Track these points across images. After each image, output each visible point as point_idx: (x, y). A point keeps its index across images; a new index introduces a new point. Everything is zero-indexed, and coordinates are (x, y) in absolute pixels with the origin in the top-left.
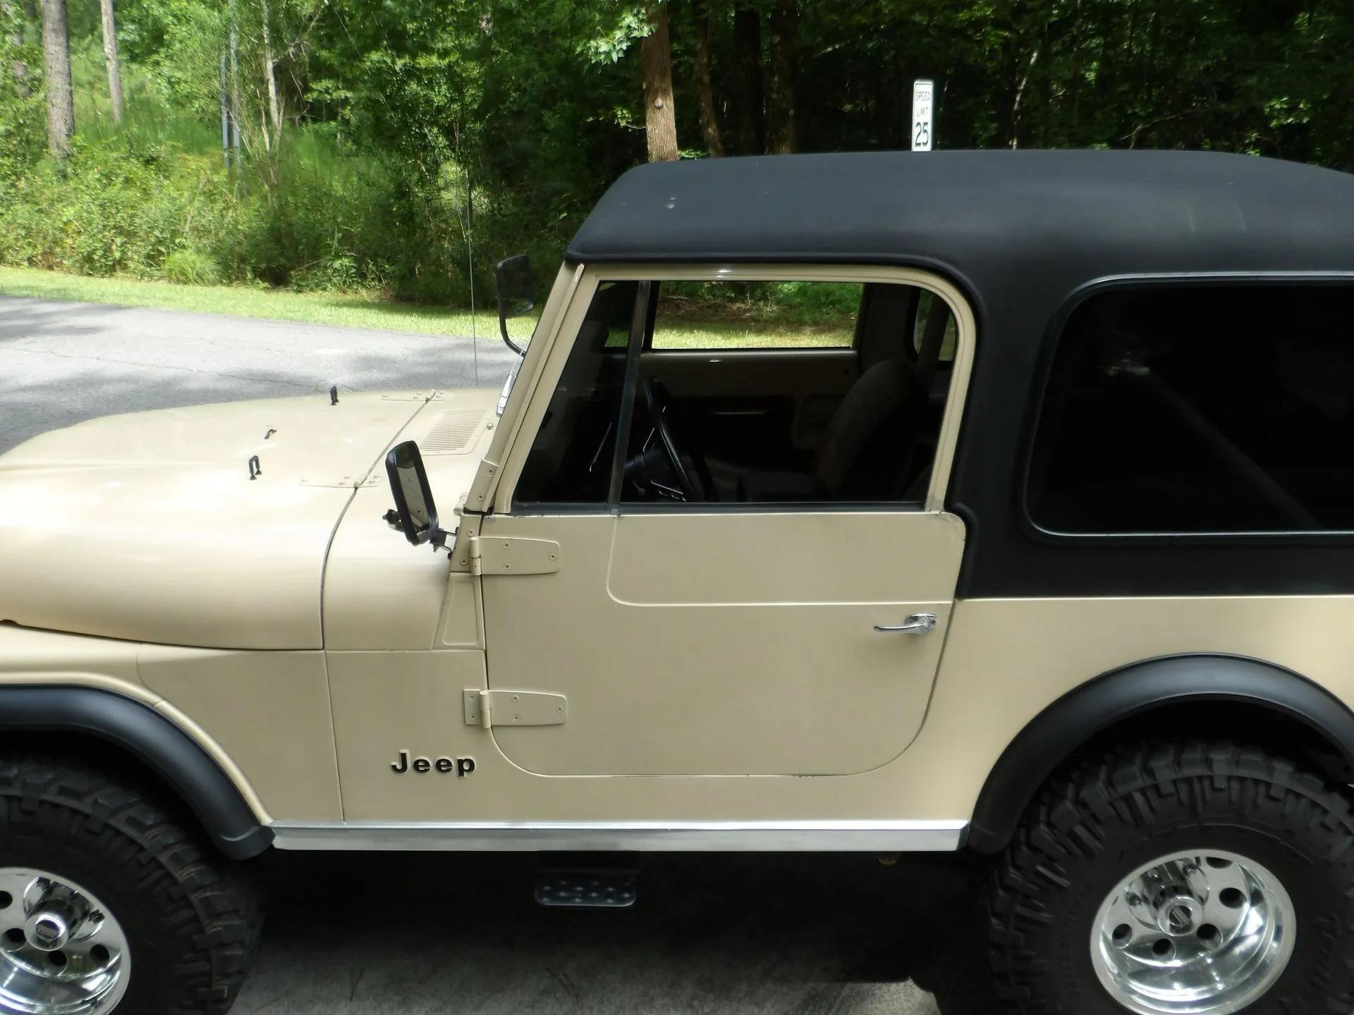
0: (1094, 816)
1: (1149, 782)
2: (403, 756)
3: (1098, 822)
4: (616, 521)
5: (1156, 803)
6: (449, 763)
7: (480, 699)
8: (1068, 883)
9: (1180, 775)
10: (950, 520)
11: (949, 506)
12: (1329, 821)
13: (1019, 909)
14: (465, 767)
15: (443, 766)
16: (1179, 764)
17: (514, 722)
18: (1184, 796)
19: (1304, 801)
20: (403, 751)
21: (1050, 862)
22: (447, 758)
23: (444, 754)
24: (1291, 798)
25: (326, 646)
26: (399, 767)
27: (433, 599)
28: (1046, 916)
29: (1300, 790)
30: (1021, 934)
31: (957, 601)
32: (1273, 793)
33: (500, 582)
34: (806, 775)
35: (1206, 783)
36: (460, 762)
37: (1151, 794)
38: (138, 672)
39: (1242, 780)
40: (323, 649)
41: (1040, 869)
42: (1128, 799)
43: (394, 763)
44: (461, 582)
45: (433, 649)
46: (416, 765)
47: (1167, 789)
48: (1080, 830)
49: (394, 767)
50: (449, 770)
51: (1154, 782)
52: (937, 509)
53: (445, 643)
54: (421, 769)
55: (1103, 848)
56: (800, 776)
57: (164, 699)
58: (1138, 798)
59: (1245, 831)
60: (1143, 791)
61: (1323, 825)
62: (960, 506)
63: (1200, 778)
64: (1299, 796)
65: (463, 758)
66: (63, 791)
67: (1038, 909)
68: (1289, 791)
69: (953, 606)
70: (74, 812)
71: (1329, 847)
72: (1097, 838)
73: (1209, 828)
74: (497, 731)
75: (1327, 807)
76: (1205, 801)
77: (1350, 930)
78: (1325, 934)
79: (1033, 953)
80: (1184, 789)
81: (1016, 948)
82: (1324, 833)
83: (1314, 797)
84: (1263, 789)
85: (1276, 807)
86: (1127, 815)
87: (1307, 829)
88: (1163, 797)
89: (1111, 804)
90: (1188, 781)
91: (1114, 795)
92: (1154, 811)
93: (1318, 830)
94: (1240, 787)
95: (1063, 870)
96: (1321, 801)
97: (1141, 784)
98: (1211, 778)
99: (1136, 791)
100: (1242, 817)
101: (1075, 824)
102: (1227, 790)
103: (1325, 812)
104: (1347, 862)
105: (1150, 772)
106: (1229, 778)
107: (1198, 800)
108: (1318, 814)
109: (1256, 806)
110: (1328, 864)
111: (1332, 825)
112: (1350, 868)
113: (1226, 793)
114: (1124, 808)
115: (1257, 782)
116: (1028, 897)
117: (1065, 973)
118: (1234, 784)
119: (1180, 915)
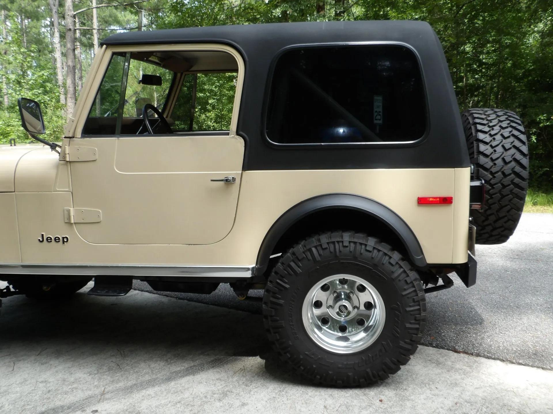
0: (297, 258)
1: (318, 244)
2: (43, 235)
3: (300, 260)
4: (117, 140)
5: (321, 252)
6: (59, 239)
7: (69, 211)
8: (289, 286)
9: (330, 241)
10: (238, 139)
11: (238, 134)
12: (392, 261)
13: (272, 299)
14: (65, 240)
15: (57, 240)
16: (331, 238)
17: (83, 221)
18: (332, 249)
19: (381, 253)
20: (42, 233)
21: (282, 278)
22: (58, 236)
23: (57, 235)
24: (375, 251)
25: (15, 191)
26: (41, 240)
27: (53, 172)
28: (282, 302)
29: (380, 248)
30: (273, 310)
31: (243, 172)
32: (368, 248)
33: (76, 164)
34: (191, 245)
35: (341, 244)
36: (63, 238)
37: (319, 248)
39: (355, 243)
40: (14, 192)
41: (278, 281)
42: (310, 250)
43: (39, 238)
44: (63, 164)
45: (53, 192)
46: (47, 239)
47: (325, 246)
48: (292, 264)
49: (39, 240)
50: (59, 241)
51: (320, 244)
52: (233, 135)
53: (57, 189)
54: (49, 241)
55: (301, 271)
56: (189, 245)
58: (314, 249)
59: (358, 265)
60: (316, 247)
61: (390, 263)
62: (241, 133)
63: (338, 242)
64: (379, 251)
65: (64, 236)
67: (278, 298)
68: (374, 248)
69: (242, 173)
71: (393, 272)
72: (299, 267)
73: (343, 263)
74: (77, 225)
75: (391, 256)
76: (340, 251)
77: (406, 310)
78: (396, 312)
79: (278, 318)
80: (332, 246)
81: (271, 316)
82: (390, 266)
83: (386, 252)
84: (363, 247)
85: (369, 254)
86: (310, 257)
87: (383, 264)
88: (324, 249)
89: (304, 252)
90: (333, 243)
91: (305, 249)
92: (320, 255)
93: (387, 265)
94: (354, 246)
95: (287, 281)
96: (389, 253)
97: (316, 244)
98: (342, 242)
99: (313, 247)
100: (355, 258)
101: (291, 262)
102: (349, 247)
103: (390, 258)
104: (401, 279)
105: (319, 240)
106: (350, 242)
107: (337, 251)
108: (387, 258)
109: (361, 254)
110: (393, 280)
111: (394, 263)
112: (403, 282)
113: (349, 248)
114: (309, 254)
115: (361, 244)
116: (274, 293)
117: (291, 328)
118: (352, 244)
119: (343, 309)
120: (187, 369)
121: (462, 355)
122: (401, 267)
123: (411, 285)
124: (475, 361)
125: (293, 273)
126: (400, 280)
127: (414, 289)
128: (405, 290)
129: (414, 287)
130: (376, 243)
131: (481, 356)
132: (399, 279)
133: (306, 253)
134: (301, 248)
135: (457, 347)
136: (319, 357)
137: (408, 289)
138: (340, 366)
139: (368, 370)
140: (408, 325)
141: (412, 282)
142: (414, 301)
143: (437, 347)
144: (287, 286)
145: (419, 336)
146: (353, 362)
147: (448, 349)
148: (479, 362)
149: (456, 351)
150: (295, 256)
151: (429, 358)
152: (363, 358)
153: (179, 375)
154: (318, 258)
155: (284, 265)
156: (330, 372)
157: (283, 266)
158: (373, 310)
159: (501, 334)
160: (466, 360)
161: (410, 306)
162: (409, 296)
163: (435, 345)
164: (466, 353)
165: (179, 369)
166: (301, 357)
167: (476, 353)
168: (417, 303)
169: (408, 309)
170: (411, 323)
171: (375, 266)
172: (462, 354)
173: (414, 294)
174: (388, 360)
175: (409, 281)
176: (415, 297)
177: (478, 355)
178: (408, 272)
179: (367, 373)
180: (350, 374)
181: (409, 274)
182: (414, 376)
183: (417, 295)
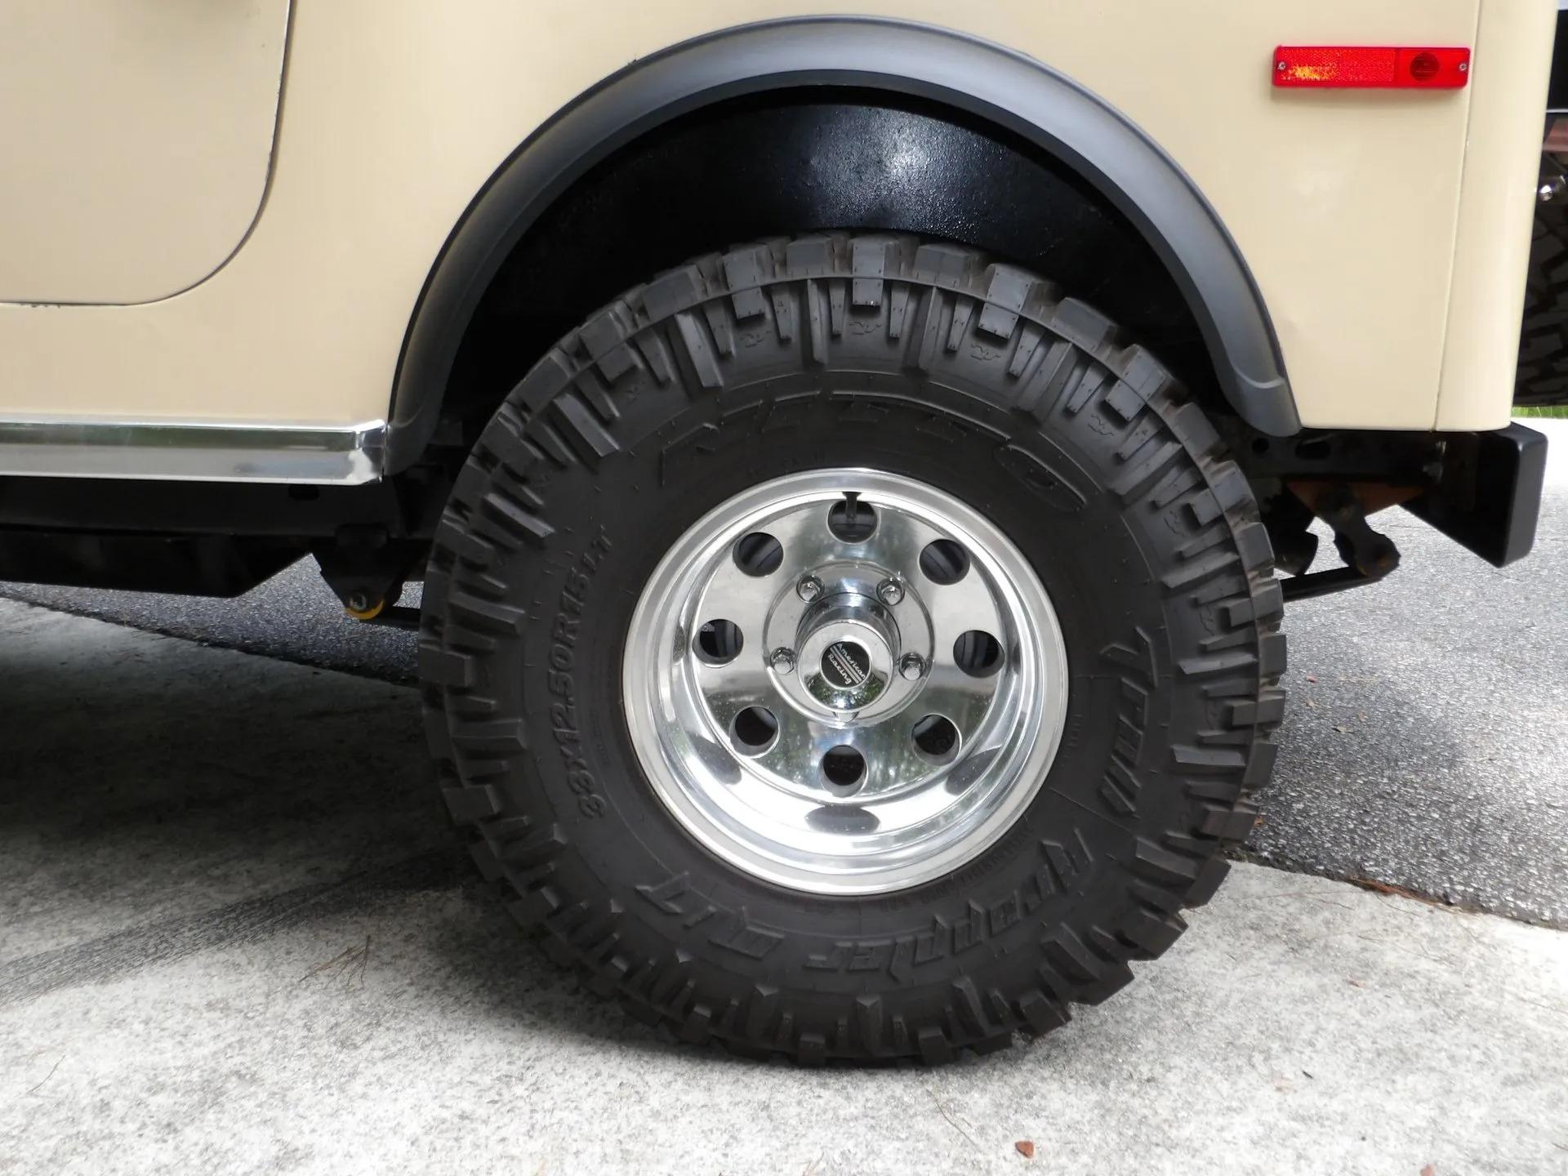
0: (596, 370)
1: (713, 294)
3: (609, 386)
5: (730, 340)
8: (550, 530)
9: (781, 278)
12: (1119, 398)
13: (461, 599)
16: (784, 264)
18: (789, 323)
19: (1059, 352)
21: (512, 483)
24: (1030, 340)
28: (511, 613)
29: (1055, 325)
30: (465, 657)
32: (988, 322)
34: (46, 304)
35: (838, 296)
37: (718, 317)
39: (918, 291)
41: (494, 499)
42: (668, 330)
47: (749, 304)
48: (570, 407)
51: (725, 293)
55: (616, 447)
56: (35, 304)
58: (689, 327)
59: (930, 414)
60: (699, 312)
61: (1106, 409)
63: (824, 285)
64: (1049, 338)
67: (494, 597)
71: (1119, 461)
72: (607, 422)
73: (847, 402)
75: (1114, 368)
76: (833, 336)
77: (1180, 671)
78: (1124, 680)
79: (493, 702)
80: (788, 306)
81: (460, 692)
82: (1108, 427)
83: (1088, 346)
84: (963, 313)
85: (994, 359)
86: (666, 368)
87: (1069, 413)
88: (743, 324)
89: (633, 342)
90: (798, 289)
91: (643, 324)
92: (722, 357)
93: (1090, 417)
94: (912, 306)
95: (539, 501)
96: (1105, 356)
97: (699, 298)
98: (848, 284)
99: (685, 312)
100: (915, 374)
101: (560, 394)
102: (884, 311)
103: (1110, 379)
104: (1163, 501)
105: (720, 277)
106: (889, 286)
107: (819, 331)
108: (1093, 379)
109: (950, 352)
110: (1119, 502)
111: (1129, 410)
112: (1171, 518)
113: (881, 320)
114: (659, 349)
115: (951, 298)
116: (473, 567)
117: (563, 753)
118: (901, 299)
119: (846, 666)
120: (86, 951)
121: (1398, 902)
122: (1165, 434)
123: (1213, 537)
124: (1471, 937)
125: (572, 458)
126: (1154, 506)
127: (1229, 558)
128: (1181, 560)
129: (1228, 544)
130: (1033, 298)
131: (1487, 911)
132: (1150, 498)
133: (644, 347)
134: (617, 317)
135: (1370, 867)
136: (711, 909)
137: (1197, 556)
138: (817, 958)
139: (965, 984)
140: (1186, 754)
141: (1219, 520)
142: (1226, 623)
143: (1277, 861)
144: (541, 528)
145: (1238, 809)
146: (887, 942)
147: (1329, 875)
148: (1486, 940)
149: (1370, 885)
150: (590, 363)
151: (1252, 916)
152: (939, 918)
153: (33, 978)
154: (708, 371)
155: (525, 415)
156: (765, 992)
157: (523, 420)
158: (1001, 672)
159: (1551, 811)
160: (1426, 928)
161: (1205, 652)
162: (1204, 593)
163: (1271, 853)
164: (1419, 894)
165: (48, 946)
166: (615, 908)
167: (1464, 894)
168: (1240, 637)
169: (1193, 666)
170: (1201, 744)
171: (1026, 420)
172: (1397, 898)
173: (1228, 585)
174: (1066, 936)
175: (1205, 513)
176: (1230, 604)
177: (1474, 905)
178: (1201, 464)
179: (958, 999)
180: (867, 1002)
181: (1207, 475)
182: (1189, 1008)
183: (1244, 593)
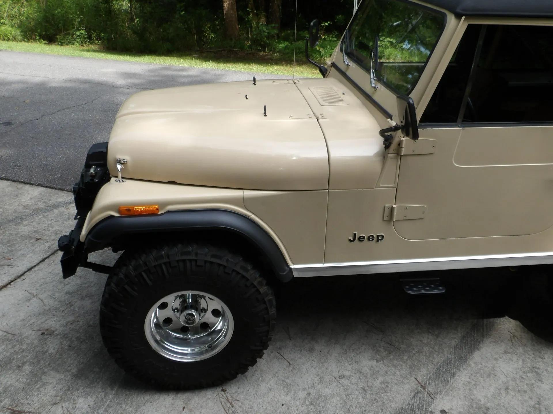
2: (355, 235)
4: (462, 130)
6: (373, 237)
7: (392, 209)
14: (380, 238)
15: (371, 238)
17: (405, 218)
20: (355, 233)
22: (373, 235)
23: (372, 233)
25: (330, 188)
26: (352, 239)
27: (378, 166)
33: (408, 157)
34: (515, 235)
36: (378, 236)
38: (244, 202)
40: (328, 189)
43: (350, 238)
44: (391, 158)
45: (375, 188)
49: (350, 240)
50: (373, 240)
53: (381, 186)
54: (361, 240)
56: (513, 236)
57: (254, 214)
65: (380, 234)
66: (213, 256)
70: (220, 265)
74: (397, 222)
